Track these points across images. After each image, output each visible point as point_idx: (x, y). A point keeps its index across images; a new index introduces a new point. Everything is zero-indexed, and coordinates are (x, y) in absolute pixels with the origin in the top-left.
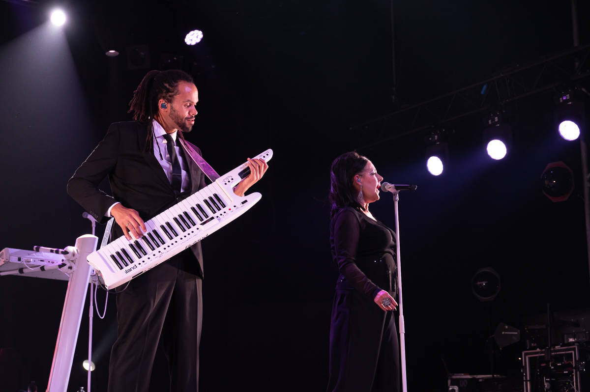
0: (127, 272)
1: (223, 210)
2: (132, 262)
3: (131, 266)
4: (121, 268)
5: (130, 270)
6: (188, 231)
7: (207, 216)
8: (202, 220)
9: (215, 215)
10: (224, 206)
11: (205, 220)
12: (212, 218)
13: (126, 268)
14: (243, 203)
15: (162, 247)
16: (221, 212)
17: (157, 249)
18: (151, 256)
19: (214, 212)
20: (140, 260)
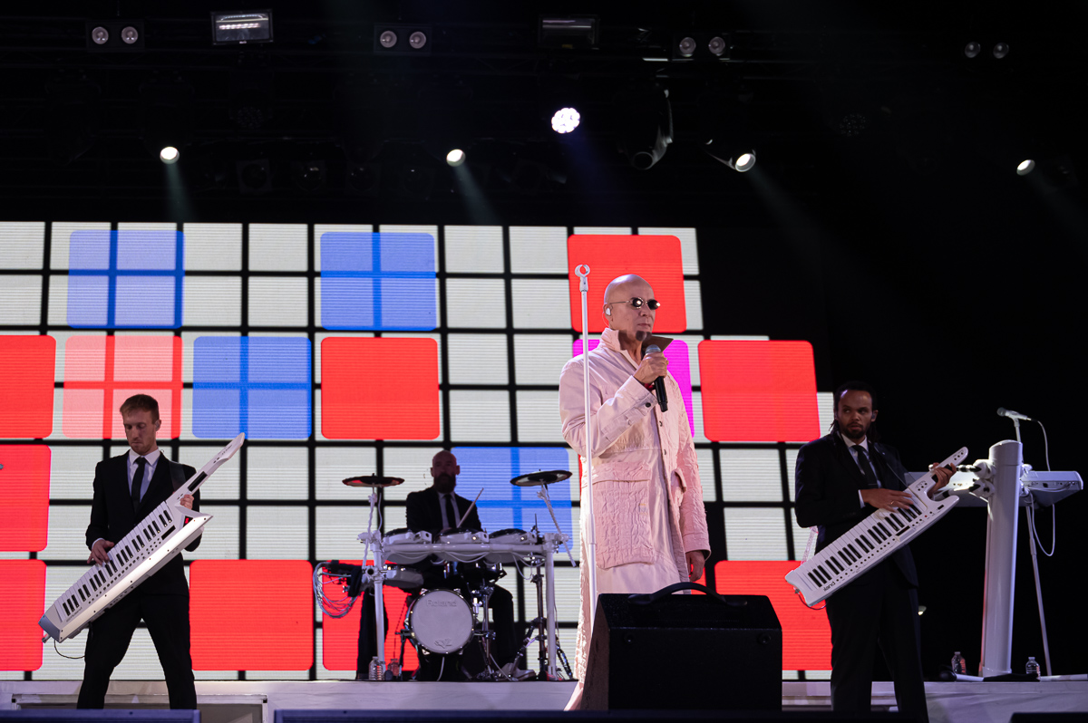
0: (825, 590)
1: (919, 517)
2: (830, 578)
3: (829, 582)
4: (820, 585)
5: (829, 587)
6: (884, 542)
7: (902, 526)
8: (897, 529)
9: (910, 524)
10: (920, 513)
11: (901, 529)
12: (908, 528)
13: (824, 586)
14: (939, 508)
15: (859, 560)
16: (917, 519)
17: (854, 564)
18: (848, 571)
19: (910, 520)
20: (838, 576)
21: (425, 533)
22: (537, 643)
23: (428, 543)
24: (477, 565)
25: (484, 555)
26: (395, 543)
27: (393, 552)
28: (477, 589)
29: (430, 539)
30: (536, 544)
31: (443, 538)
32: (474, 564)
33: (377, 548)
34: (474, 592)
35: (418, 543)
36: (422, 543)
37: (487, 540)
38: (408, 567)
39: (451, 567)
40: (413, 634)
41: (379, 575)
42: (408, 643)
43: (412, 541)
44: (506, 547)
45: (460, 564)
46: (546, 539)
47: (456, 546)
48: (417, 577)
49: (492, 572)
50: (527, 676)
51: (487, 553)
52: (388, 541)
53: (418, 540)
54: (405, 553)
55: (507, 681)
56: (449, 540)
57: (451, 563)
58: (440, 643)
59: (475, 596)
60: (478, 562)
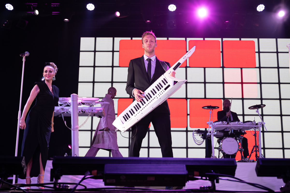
21: (225, 122)
22: (255, 152)
23: (226, 124)
24: (239, 131)
25: (241, 128)
26: (217, 125)
27: (216, 127)
28: (239, 137)
29: (226, 123)
30: (256, 125)
31: (230, 123)
32: (238, 130)
33: (212, 126)
34: (237, 138)
35: (223, 125)
36: (224, 125)
37: (242, 124)
38: (220, 131)
39: (231, 131)
40: (222, 150)
41: (212, 133)
42: (220, 152)
43: (221, 124)
44: (248, 126)
45: (234, 131)
46: (259, 123)
47: (233, 125)
48: (222, 134)
49: (243, 133)
50: (252, 161)
51: (242, 127)
52: (215, 124)
53: (223, 124)
54: (220, 127)
55: (247, 162)
56: (232, 124)
57: (231, 130)
58: (230, 152)
59: (238, 139)
60: (239, 130)
